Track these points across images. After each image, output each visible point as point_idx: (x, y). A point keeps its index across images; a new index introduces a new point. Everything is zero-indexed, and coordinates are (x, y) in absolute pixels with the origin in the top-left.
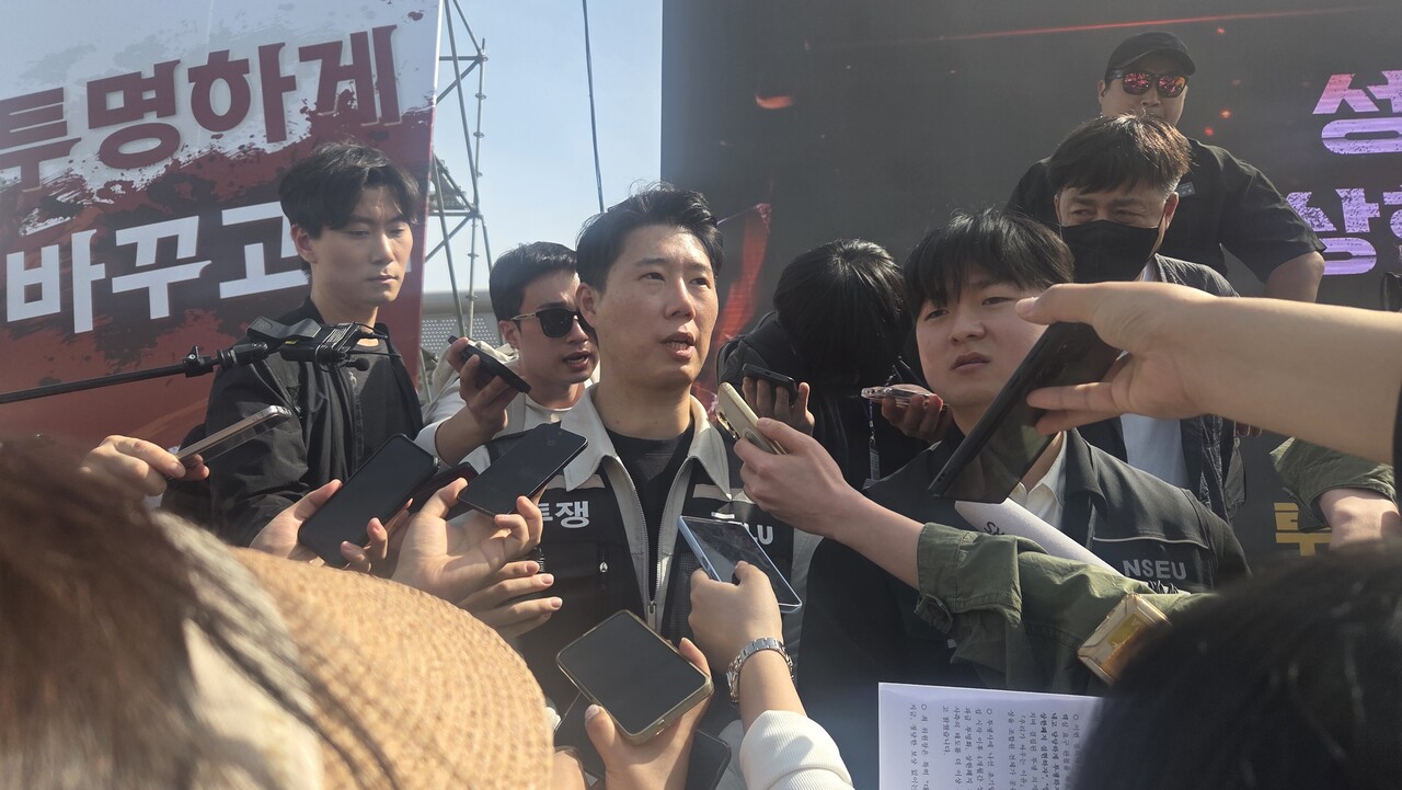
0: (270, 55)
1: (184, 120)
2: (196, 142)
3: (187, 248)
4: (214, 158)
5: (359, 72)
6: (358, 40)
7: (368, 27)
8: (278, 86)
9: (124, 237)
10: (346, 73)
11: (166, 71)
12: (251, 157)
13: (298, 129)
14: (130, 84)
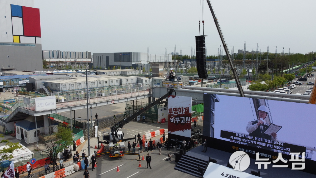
0: (182, 108)
1: (178, 112)
2: (179, 113)
3: (179, 119)
4: (180, 114)
5: (187, 110)
6: (187, 108)
7: (187, 107)
8: (183, 110)
9: (176, 118)
10: (186, 110)
11: (177, 108)
12: (182, 114)
13: (184, 113)
14: (175, 109)
